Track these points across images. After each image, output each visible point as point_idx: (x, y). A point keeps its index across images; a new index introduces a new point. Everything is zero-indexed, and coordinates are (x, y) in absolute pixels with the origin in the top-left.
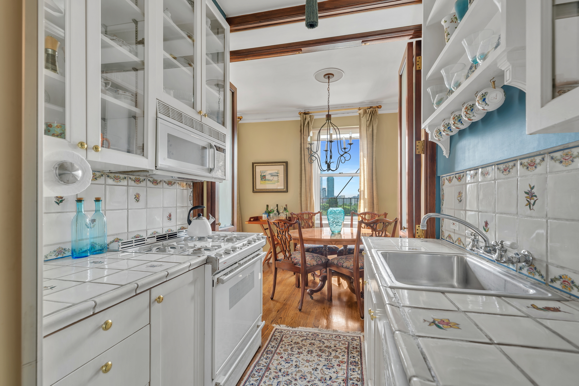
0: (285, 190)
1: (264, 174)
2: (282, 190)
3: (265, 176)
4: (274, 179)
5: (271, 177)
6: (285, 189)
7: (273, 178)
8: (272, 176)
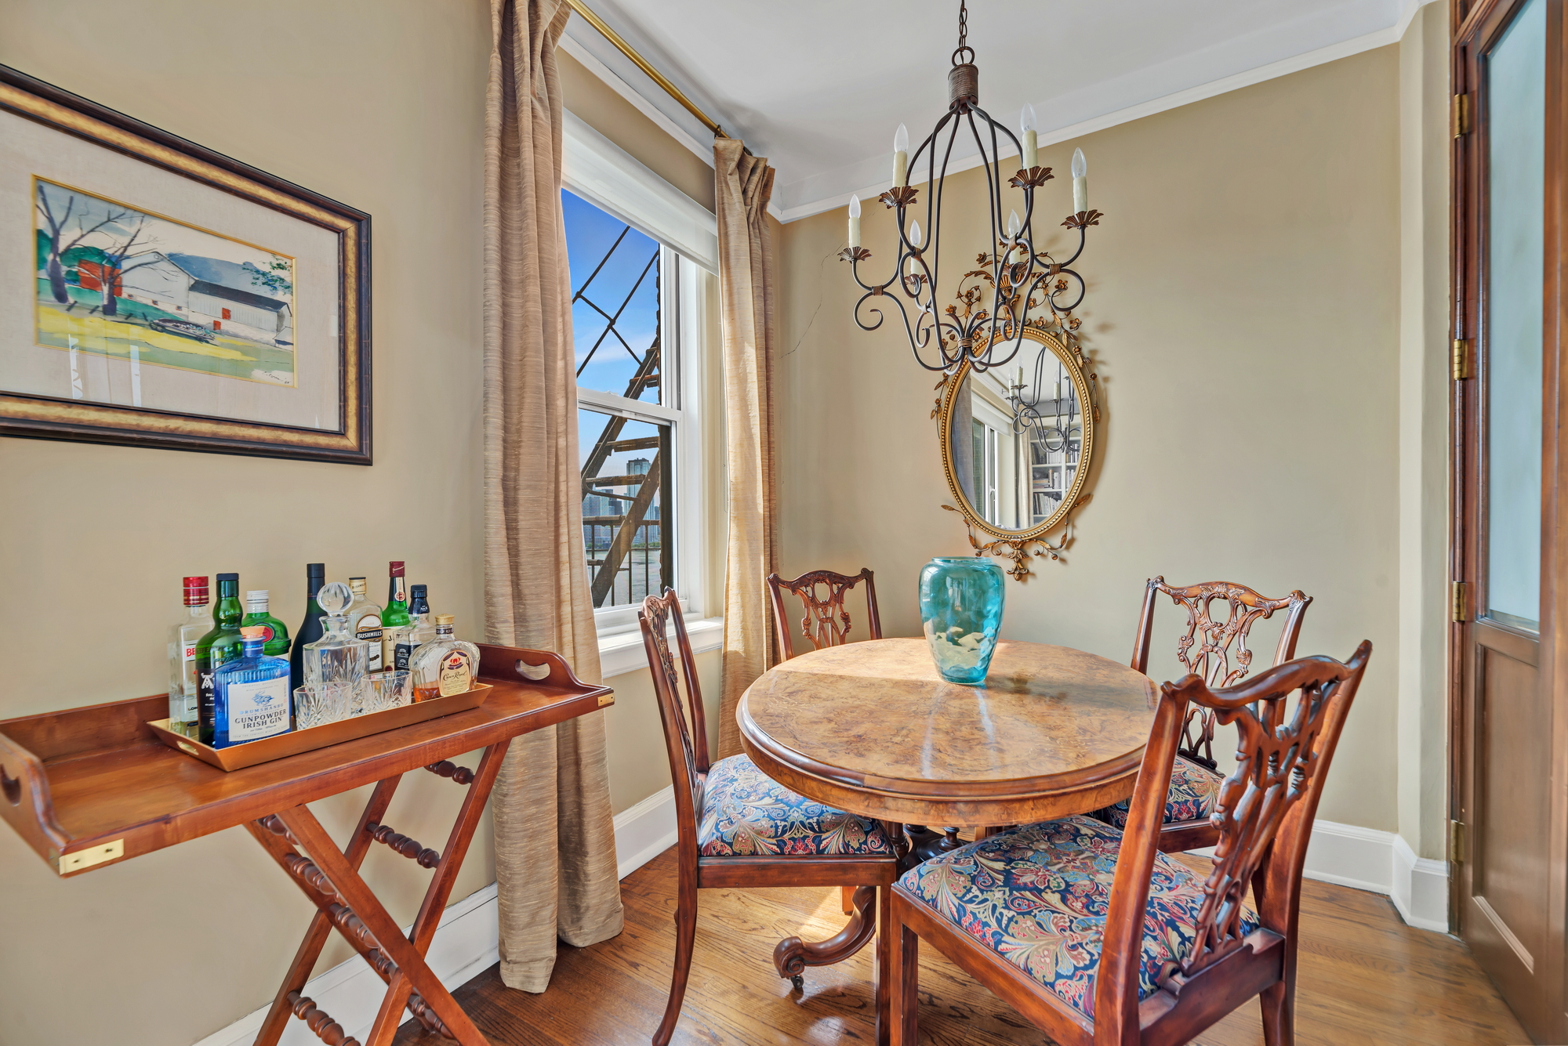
0: (351, 441)
1: (106, 241)
2: (323, 440)
3: (115, 261)
4: (225, 325)
5: (194, 295)
6: (352, 433)
7: (226, 314)
8: (204, 287)
